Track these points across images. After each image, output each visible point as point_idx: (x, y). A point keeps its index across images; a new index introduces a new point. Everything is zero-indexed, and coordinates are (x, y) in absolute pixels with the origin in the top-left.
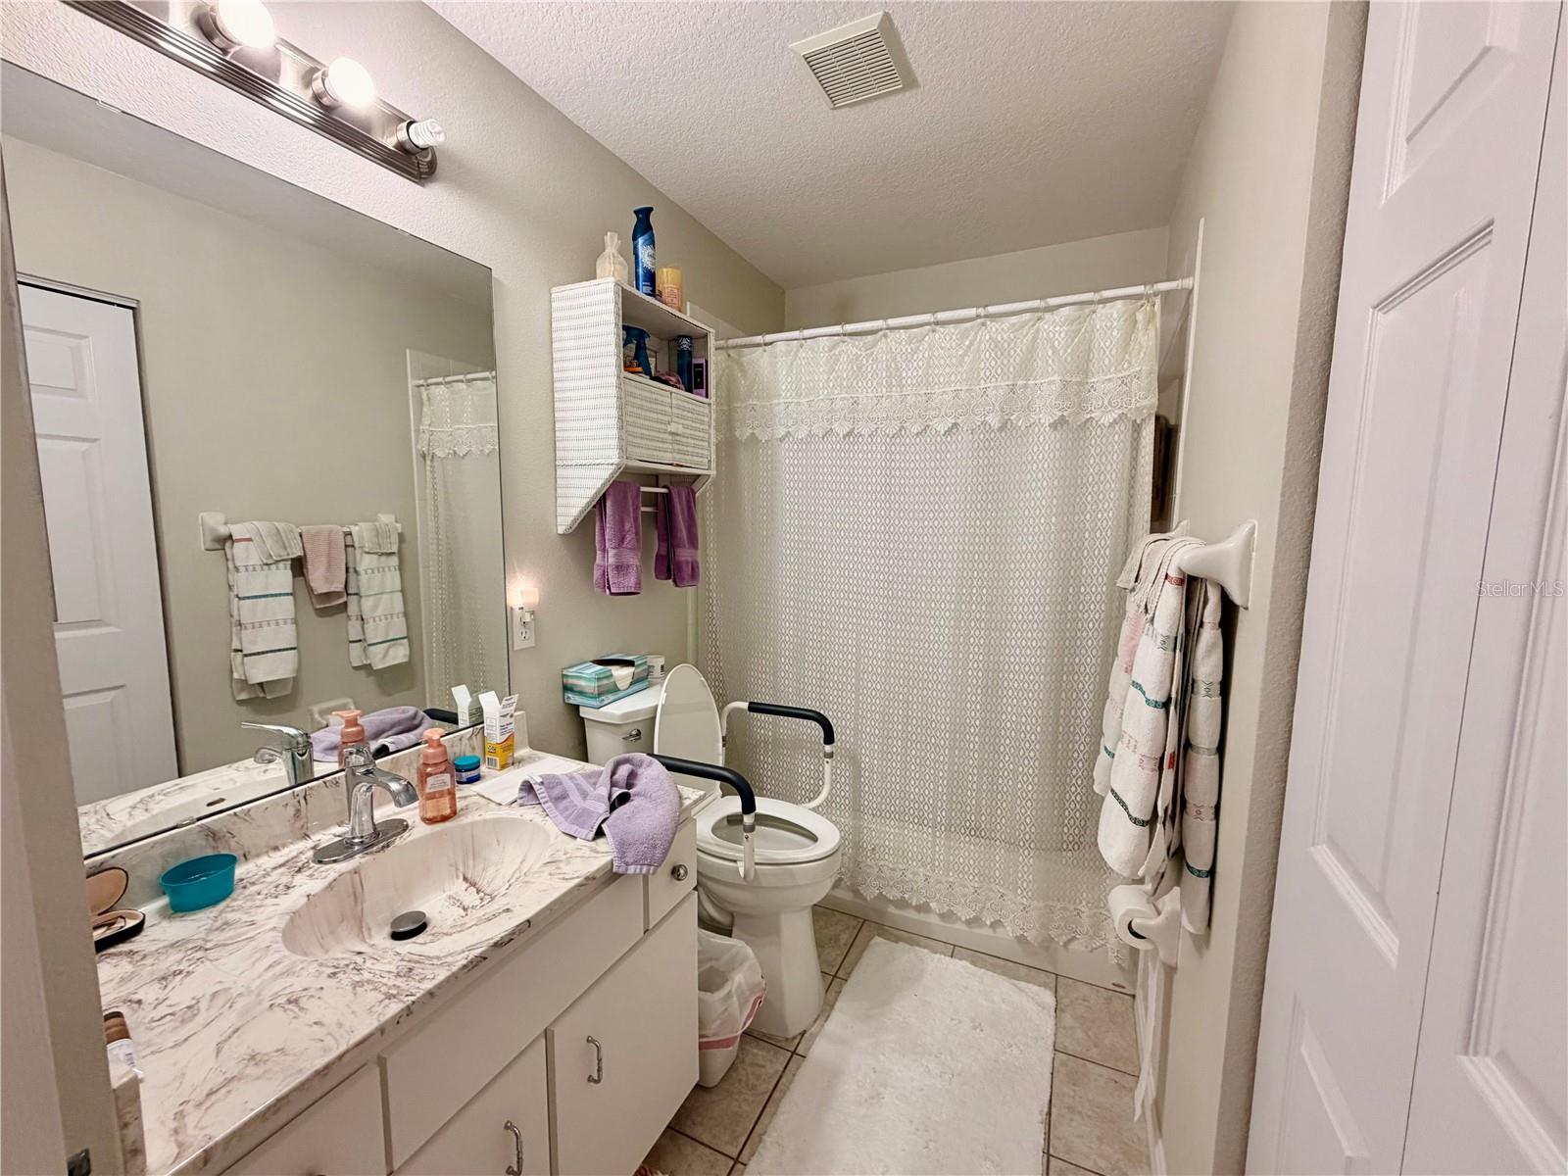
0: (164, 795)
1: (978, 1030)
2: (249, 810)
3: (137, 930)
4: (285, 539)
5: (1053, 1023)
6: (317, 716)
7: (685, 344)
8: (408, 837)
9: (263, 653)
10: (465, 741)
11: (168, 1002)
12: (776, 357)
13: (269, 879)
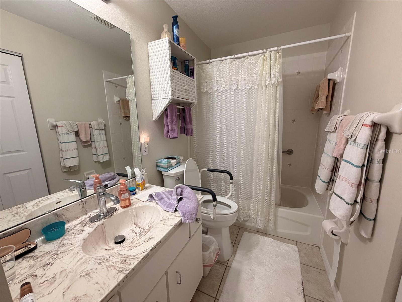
0: (43, 201)
1: (278, 258)
2: (68, 207)
3: (35, 248)
4: (72, 126)
5: (299, 255)
6: (85, 175)
7: (187, 63)
8: (117, 213)
9: (69, 158)
10: (131, 183)
11: (45, 276)
12: (213, 67)
13: (76, 228)
